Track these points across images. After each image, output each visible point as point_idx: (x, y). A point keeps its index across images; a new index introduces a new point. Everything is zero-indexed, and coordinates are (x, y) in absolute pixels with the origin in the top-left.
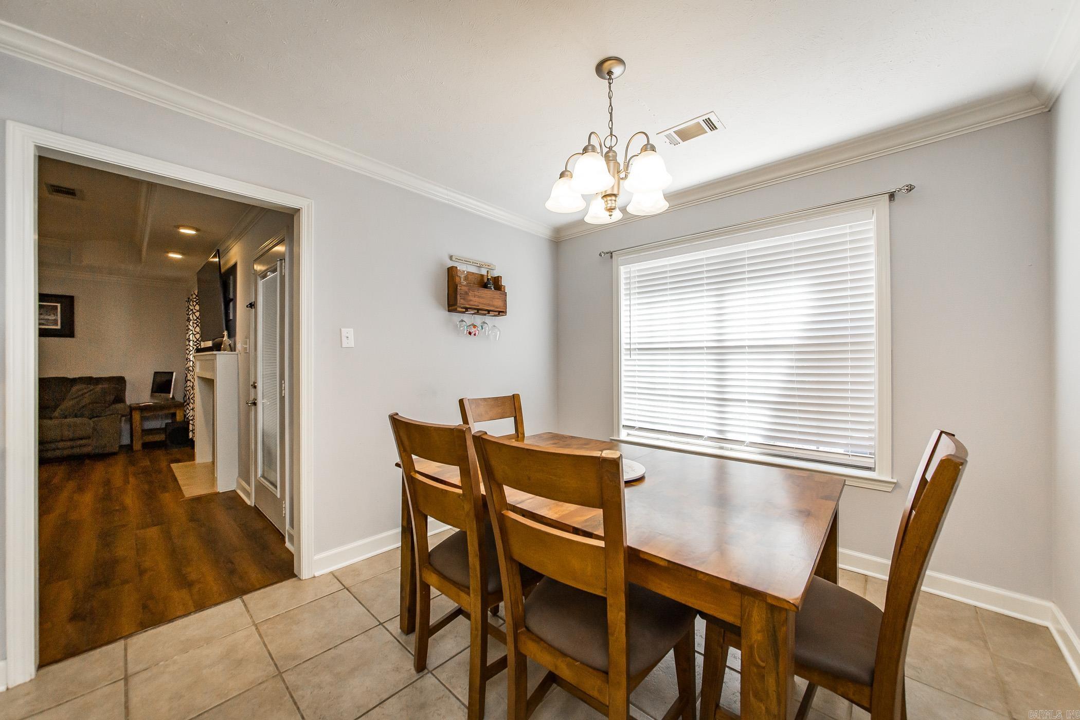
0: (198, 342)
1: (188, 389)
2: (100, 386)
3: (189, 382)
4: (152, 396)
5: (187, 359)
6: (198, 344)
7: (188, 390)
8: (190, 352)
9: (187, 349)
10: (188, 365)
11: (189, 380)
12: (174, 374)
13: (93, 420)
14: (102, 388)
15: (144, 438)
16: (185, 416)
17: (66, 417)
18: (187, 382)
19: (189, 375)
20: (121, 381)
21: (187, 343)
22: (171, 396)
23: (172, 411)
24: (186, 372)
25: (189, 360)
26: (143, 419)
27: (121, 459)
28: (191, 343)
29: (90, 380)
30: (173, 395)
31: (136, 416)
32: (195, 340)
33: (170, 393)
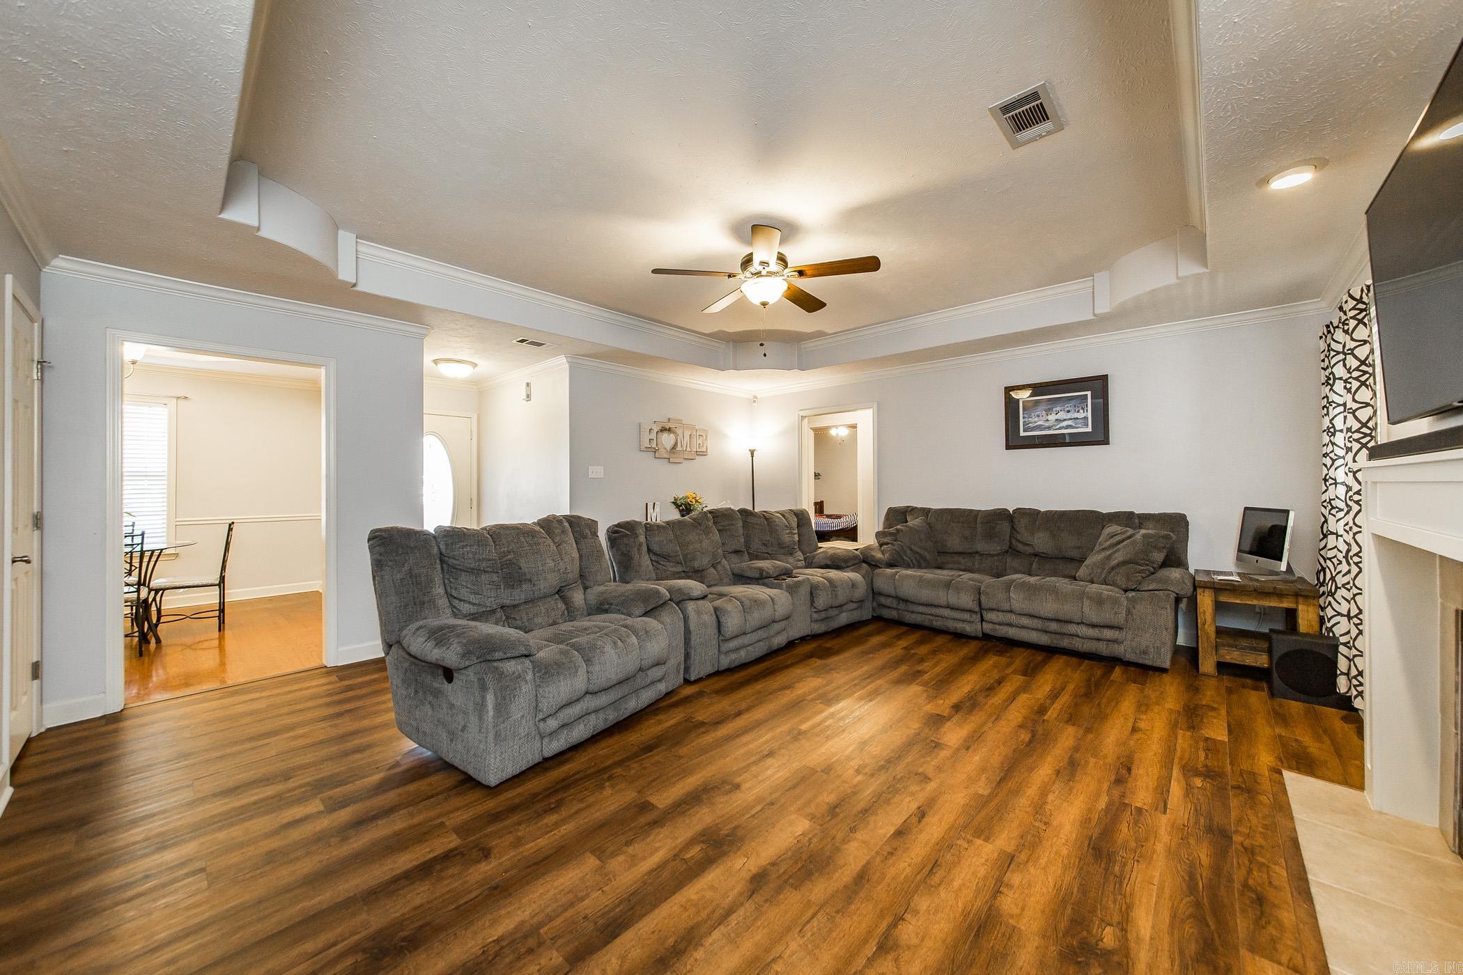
0: (1364, 430)
1: (1330, 554)
2: (1143, 531)
3: (1331, 538)
4: (1238, 559)
5: (1325, 480)
6: (1366, 435)
7: (1330, 559)
8: (1333, 461)
9: (1325, 455)
10: (1331, 493)
11: (1332, 533)
12: (1292, 515)
13: (1131, 594)
14: (1145, 536)
15: (1222, 651)
16: (1322, 621)
17: (1092, 582)
18: (1325, 536)
19: (1331, 519)
20: (1176, 524)
21: (1326, 439)
22: (1283, 567)
23: (1286, 604)
24: (1326, 512)
25: (1331, 481)
26: (1220, 607)
27: (1170, 694)
28: (1339, 439)
29: (1127, 519)
30: (1288, 564)
31: (1206, 602)
32: (1356, 425)
33: (1280, 559)
